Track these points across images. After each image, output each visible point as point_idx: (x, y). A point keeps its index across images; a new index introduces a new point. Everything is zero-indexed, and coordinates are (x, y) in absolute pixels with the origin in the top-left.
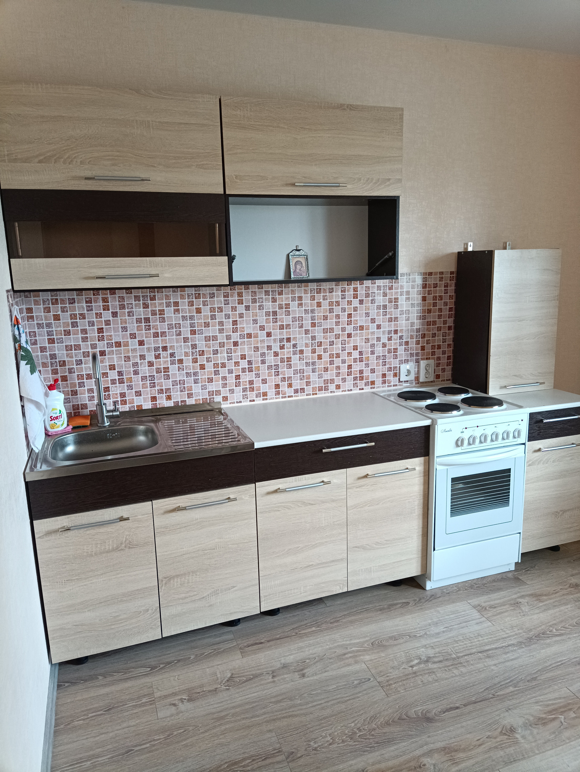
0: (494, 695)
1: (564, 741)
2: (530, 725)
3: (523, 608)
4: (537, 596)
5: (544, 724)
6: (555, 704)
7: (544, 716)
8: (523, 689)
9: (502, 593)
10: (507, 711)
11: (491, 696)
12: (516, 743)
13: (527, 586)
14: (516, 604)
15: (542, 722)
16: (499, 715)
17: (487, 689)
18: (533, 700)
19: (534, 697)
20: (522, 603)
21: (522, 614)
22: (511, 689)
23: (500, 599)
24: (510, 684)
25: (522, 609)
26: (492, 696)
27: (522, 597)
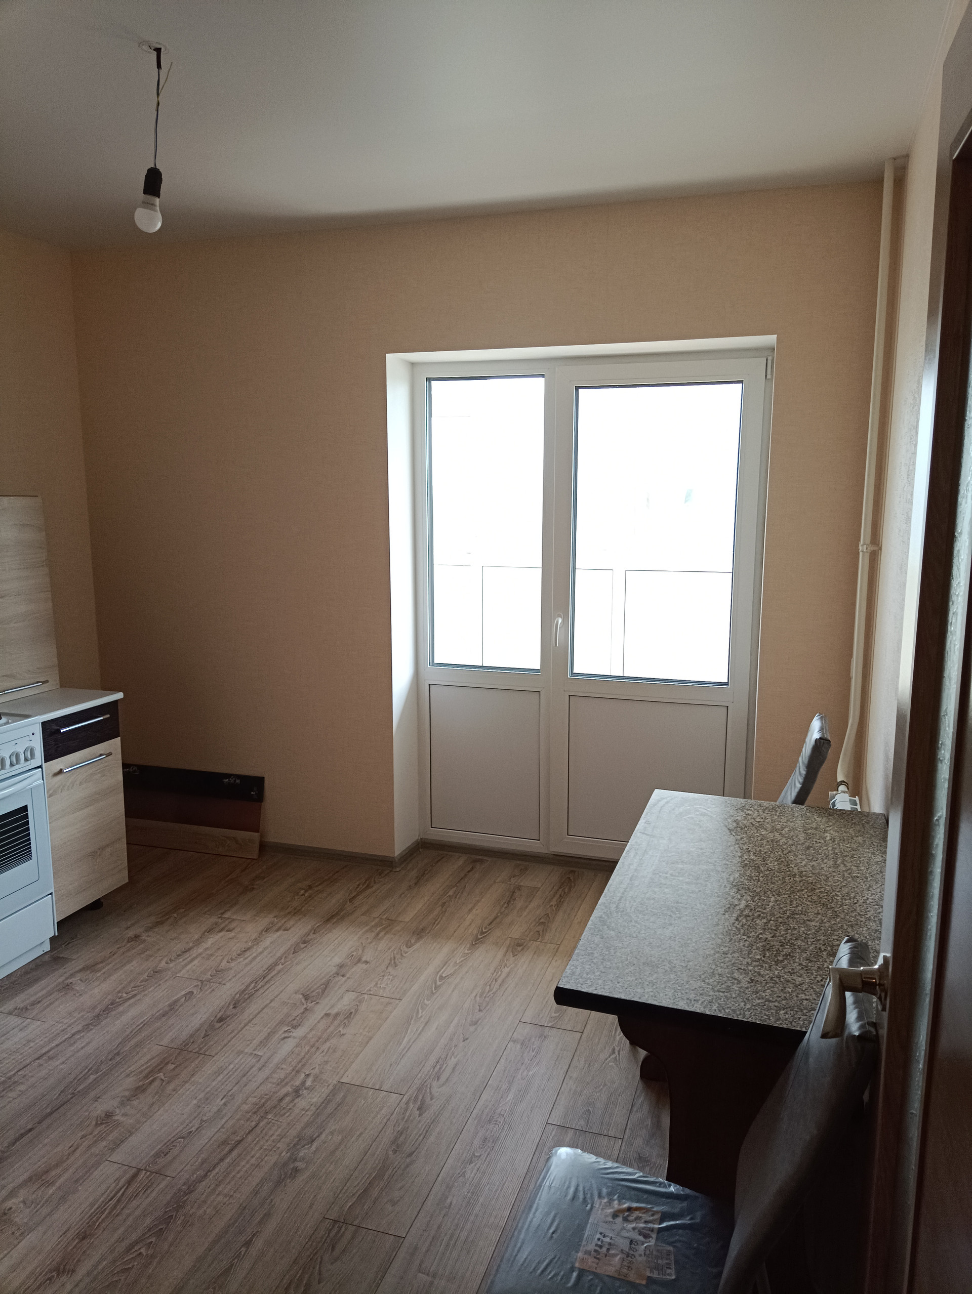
0: (73, 1093)
1: (170, 1094)
2: (128, 1100)
3: (77, 988)
4: (91, 968)
5: (144, 1090)
6: (149, 1066)
7: (141, 1083)
8: (106, 1070)
9: (43, 983)
10: (96, 1101)
11: (69, 1096)
12: (118, 1124)
13: (73, 962)
14: (66, 987)
15: (139, 1090)
16: (87, 1110)
17: (62, 1092)
18: (123, 1075)
19: (123, 1072)
20: (74, 983)
21: (77, 995)
22: (93, 1077)
23: (42, 990)
24: (90, 1072)
25: (76, 990)
26: (72, 1096)
27: (72, 975)
